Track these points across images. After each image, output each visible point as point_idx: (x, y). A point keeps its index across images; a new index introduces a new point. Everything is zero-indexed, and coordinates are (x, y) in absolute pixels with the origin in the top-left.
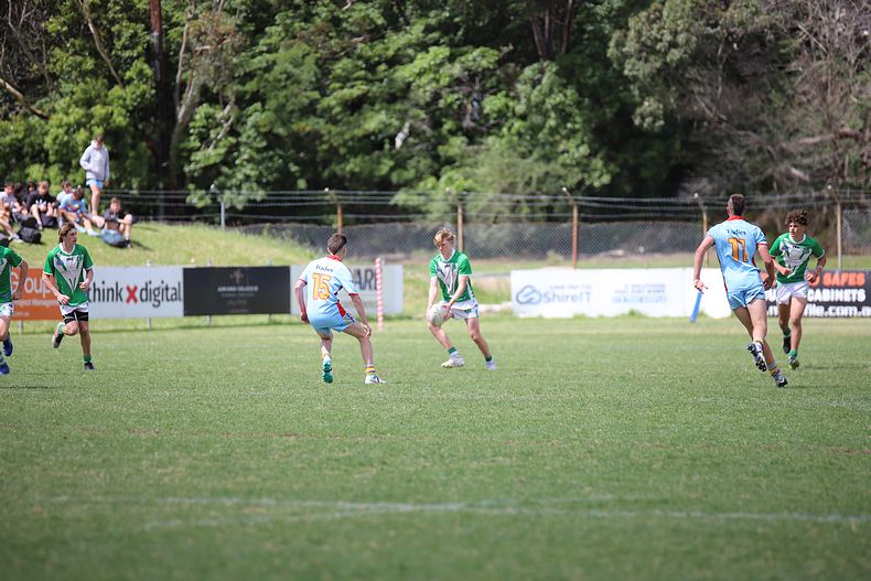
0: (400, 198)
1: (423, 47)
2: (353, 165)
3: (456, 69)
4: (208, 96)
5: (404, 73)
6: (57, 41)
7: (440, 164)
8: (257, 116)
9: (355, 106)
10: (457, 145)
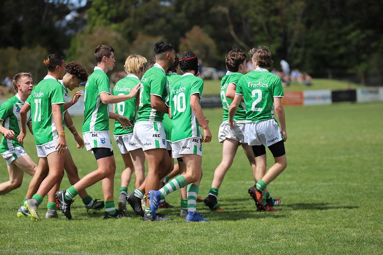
0: (350, 71)
1: (353, 30)
2: (337, 62)
3: (363, 36)
4: (297, 46)
5: (349, 37)
6: (256, 33)
7: (360, 61)
8: (310, 51)
9: (336, 47)
10: (364, 56)
